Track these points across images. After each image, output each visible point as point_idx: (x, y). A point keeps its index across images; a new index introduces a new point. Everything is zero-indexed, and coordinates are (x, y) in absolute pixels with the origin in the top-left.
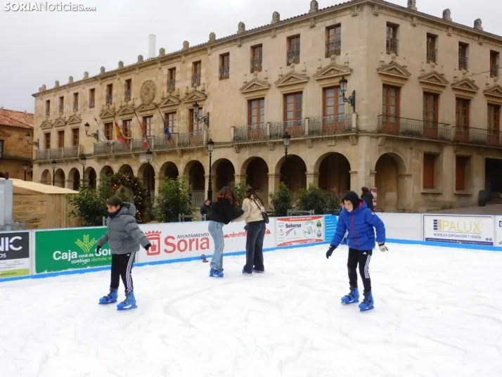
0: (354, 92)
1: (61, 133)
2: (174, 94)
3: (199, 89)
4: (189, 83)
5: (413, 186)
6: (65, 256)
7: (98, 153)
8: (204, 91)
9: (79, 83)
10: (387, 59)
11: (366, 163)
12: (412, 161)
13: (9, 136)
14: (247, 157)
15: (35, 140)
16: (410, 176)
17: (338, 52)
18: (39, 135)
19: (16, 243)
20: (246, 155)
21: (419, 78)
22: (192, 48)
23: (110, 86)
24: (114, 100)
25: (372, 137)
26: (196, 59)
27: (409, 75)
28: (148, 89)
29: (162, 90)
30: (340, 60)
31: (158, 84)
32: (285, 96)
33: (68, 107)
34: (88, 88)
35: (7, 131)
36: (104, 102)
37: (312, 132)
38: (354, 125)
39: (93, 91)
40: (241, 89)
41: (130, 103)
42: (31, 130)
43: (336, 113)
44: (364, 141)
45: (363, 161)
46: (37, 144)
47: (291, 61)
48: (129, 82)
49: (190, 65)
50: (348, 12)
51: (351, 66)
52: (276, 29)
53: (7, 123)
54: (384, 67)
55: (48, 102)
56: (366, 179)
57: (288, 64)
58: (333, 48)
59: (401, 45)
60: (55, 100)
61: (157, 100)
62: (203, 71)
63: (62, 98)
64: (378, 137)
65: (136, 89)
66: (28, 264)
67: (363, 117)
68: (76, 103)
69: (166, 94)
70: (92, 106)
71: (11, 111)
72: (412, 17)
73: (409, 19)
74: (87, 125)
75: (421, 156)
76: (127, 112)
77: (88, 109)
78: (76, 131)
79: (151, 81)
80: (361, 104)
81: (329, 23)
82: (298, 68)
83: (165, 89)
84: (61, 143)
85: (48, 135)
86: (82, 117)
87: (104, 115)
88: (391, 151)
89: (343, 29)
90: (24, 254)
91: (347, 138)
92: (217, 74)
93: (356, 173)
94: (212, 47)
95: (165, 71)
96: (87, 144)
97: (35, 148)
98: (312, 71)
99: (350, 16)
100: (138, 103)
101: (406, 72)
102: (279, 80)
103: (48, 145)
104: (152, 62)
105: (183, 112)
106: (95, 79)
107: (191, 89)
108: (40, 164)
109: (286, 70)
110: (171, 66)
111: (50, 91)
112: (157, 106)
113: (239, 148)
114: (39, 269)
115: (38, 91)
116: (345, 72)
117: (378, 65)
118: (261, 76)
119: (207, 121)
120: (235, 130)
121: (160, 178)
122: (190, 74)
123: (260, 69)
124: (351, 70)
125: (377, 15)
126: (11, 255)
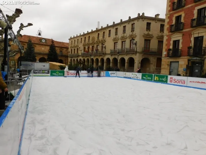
0: (136, 42)
1: (74, 49)
2: (99, 40)
3: (104, 39)
4: (102, 38)
5: (153, 67)
6: (54, 74)
7: (82, 55)
8: (105, 40)
9: (79, 36)
10: (146, 33)
11: (138, 60)
12: (153, 60)
13: (63, 50)
14: (113, 58)
15: (69, 51)
16: (152, 64)
17: (134, 31)
18: (70, 50)
19: (48, 72)
20: (113, 57)
21: (157, 37)
22: (103, 28)
23: (85, 38)
24: (86, 41)
25: (140, 53)
26: (104, 31)
27: (153, 36)
28: (93, 38)
29: (96, 39)
30: (134, 33)
31: (95, 37)
32: (122, 42)
33: (76, 43)
34: (81, 38)
35: (63, 49)
36: (84, 42)
37: (126, 52)
38: (135, 50)
39: (81, 39)
40: (113, 40)
41: (89, 42)
42: (68, 48)
43: (133, 47)
44: (138, 54)
45: (137, 60)
46: (69, 52)
47: (124, 32)
48: (89, 36)
49: (102, 33)
50: (136, 20)
51: (136, 35)
52: (121, 24)
53: (63, 46)
54: (145, 35)
55: (72, 41)
56: (137, 64)
57: (123, 33)
58: (133, 30)
59: (151, 28)
60: (73, 41)
61: (95, 42)
62: (105, 34)
63: (75, 40)
64: (142, 54)
65: (91, 38)
66: (49, 74)
67: (138, 48)
68: (78, 42)
69: (97, 40)
70: (81, 43)
71: (65, 43)
72: (155, 20)
73: (155, 21)
74: (80, 48)
75: (156, 59)
76: (88, 44)
77: (80, 44)
78: (78, 49)
79: (94, 37)
80: (138, 45)
81: (132, 23)
82: (125, 35)
83: (97, 39)
84: (74, 52)
85: (72, 50)
86: (79, 45)
87: (84, 45)
88: (146, 57)
89: (135, 25)
90: (49, 73)
91: (134, 54)
92: (108, 36)
93: (135, 63)
94: (107, 28)
95: (97, 34)
96: (80, 53)
97: (69, 53)
98: (128, 35)
99: (137, 21)
100: (91, 42)
101: (152, 36)
102: (121, 38)
103: (72, 53)
104: (94, 32)
105: (100, 45)
106: (82, 35)
107: (102, 39)
108: (70, 57)
109: (123, 35)
110: (98, 33)
111: (72, 38)
112: (95, 43)
113: (112, 55)
114: (51, 75)
115: (70, 38)
116: (135, 36)
117: (143, 34)
118: (117, 36)
119: (105, 48)
120: (111, 50)
121: (95, 62)
122: (102, 35)
123: (117, 35)
124: (136, 36)
125: (143, 21)
126: (47, 73)
